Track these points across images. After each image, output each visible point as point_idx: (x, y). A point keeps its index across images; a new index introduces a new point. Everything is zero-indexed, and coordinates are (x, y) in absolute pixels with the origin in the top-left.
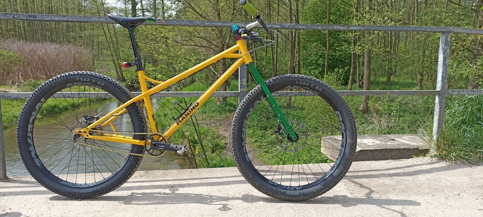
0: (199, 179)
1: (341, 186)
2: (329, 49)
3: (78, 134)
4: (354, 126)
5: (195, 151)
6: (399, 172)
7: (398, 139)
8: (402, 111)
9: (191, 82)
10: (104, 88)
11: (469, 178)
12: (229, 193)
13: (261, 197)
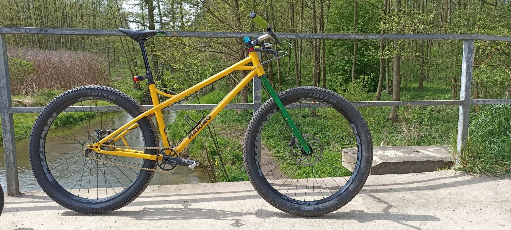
0: (213, 193)
1: (359, 200)
2: (357, 54)
3: (89, 149)
4: (369, 139)
5: (215, 162)
6: (420, 186)
7: (422, 151)
8: (435, 120)
9: (211, 90)
10: (115, 102)
11: (494, 192)
12: (243, 208)
13: (275, 212)
